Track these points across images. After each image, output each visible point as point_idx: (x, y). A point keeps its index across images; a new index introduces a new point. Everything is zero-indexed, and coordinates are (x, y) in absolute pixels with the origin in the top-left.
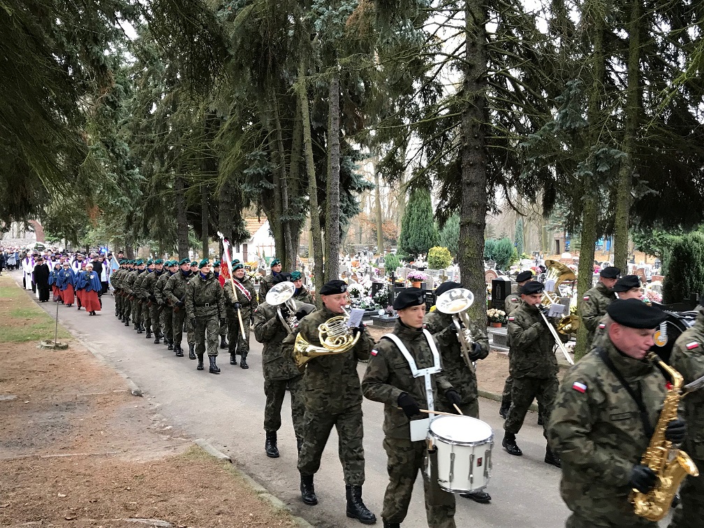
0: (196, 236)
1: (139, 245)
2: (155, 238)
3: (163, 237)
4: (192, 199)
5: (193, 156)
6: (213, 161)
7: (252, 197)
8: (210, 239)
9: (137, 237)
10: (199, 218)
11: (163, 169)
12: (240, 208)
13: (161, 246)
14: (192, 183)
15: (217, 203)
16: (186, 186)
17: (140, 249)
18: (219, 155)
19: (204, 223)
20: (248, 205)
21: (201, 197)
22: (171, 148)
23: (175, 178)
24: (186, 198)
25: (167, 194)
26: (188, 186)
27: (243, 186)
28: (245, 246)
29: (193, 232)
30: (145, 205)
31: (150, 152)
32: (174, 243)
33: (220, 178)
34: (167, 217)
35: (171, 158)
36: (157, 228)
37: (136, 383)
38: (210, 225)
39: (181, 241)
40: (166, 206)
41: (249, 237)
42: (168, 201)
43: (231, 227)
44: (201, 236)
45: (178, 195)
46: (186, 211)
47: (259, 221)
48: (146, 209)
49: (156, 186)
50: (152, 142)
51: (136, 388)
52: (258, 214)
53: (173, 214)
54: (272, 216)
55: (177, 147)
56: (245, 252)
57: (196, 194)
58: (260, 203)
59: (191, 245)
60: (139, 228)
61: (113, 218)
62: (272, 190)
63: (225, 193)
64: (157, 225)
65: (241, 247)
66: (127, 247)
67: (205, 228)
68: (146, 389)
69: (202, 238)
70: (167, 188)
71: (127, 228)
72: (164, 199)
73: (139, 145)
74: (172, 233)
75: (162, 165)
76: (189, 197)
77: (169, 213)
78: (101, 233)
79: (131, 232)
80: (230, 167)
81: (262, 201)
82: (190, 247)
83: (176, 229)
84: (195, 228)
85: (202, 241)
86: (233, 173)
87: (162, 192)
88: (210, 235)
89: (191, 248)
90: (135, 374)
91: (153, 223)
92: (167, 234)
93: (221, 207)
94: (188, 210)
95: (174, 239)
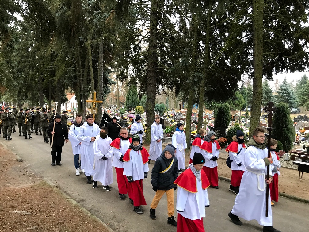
0: (47, 99)
1: (24, 102)
2: (30, 100)
3: (34, 99)
5: (46, 69)
6: (54, 71)
7: (69, 85)
8: (52, 101)
9: (22, 99)
10: (48, 92)
11: (34, 73)
12: (64, 89)
13: (32, 103)
14: (45, 79)
15: (55, 87)
16: (43, 80)
17: (24, 104)
18: (56, 68)
19: (50, 94)
20: (67, 88)
21: (49, 85)
22: (37, 65)
23: (39, 77)
25: (35, 83)
27: (65, 81)
28: (66, 104)
29: (45, 98)
31: (28, 66)
32: (38, 102)
33: (56, 77)
34: (35, 92)
35: (37, 69)
36: (31, 96)
37: (20, 157)
38: (52, 96)
39: (41, 101)
40: (35, 88)
41: (68, 100)
42: (35, 86)
43: (60, 96)
45: (40, 83)
47: (71, 94)
48: (26, 88)
49: (31, 79)
50: (29, 62)
51: (20, 159)
52: (71, 92)
54: (77, 93)
55: (40, 65)
56: (66, 106)
57: (47, 83)
58: (72, 88)
59: (45, 103)
60: (23, 95)
61: (13, 91)
62: (77, 83)
63: (58, 83)
65: (65, 104)
66: (18, 103)
67: (50, 97)
68: (24, 159)
69: (49, 100)
70: (35, 81)
71: (19, 95)
72: (34, 85)
73: (24, 63)
74: (37, 98)
75: (33, 71)
76: (44, 84)
77: (36, 90)
78: (8, 97)
79: (20, 97)
80: (60, 73)
81: (73, 87)
83: (39, 97)
84: (46, 96)
86: (62, 76)
87: (33, 82)
88: (52, 99)
90: (19, 153)
91: (29, 94)
92: (35, 98)
93: (56, 89)
94: (44, 89)
95: (38, 100)
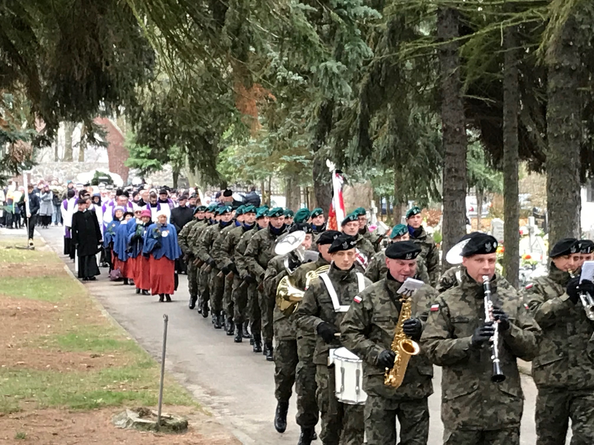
0: (487, 159)
2: (386, 162)
4: (478, 63)
8: (523, 166)
10: (498, 111)
13: (399, 183)
15: (544, 71)
16: (465, 30)
17: (348, 189)
19: (508, 125)
21: (501, 59)
23: (439, 11)
24: (464, 61)
25: (417, 51)
26: (470, 31)
29: (479, 148)
30: (364, 81)
32: (430, 176)
34: (416, 111)
36: (392, 138)
38: (523, 132)
39: (449, 170)
40: (412, 83)
43: (578, 135)
44: (498, 157)
45: (444, 53)
46: (462, 95)
49: (392, 31)
53: (429, 101)
57: (489, 50)
59: (474, 181)
60: (347, 137)
64: (392, 131)
67: (510, 138)
69: (503, 162)
70: (418, 36)
71: (321, 137)
72: (409, 65)
74: (428, 149)
77: (419, 99)
82: (471, 185)
83: (437, 142)
84: (483, 138)
85: (501, 169)
87: (407, 47)
88: (524, 155)
89: (473, 190)
91: (380, 125)
92: (415, 153)
93: (552, 84)
94: (469, 92)
95: (432, 166)
